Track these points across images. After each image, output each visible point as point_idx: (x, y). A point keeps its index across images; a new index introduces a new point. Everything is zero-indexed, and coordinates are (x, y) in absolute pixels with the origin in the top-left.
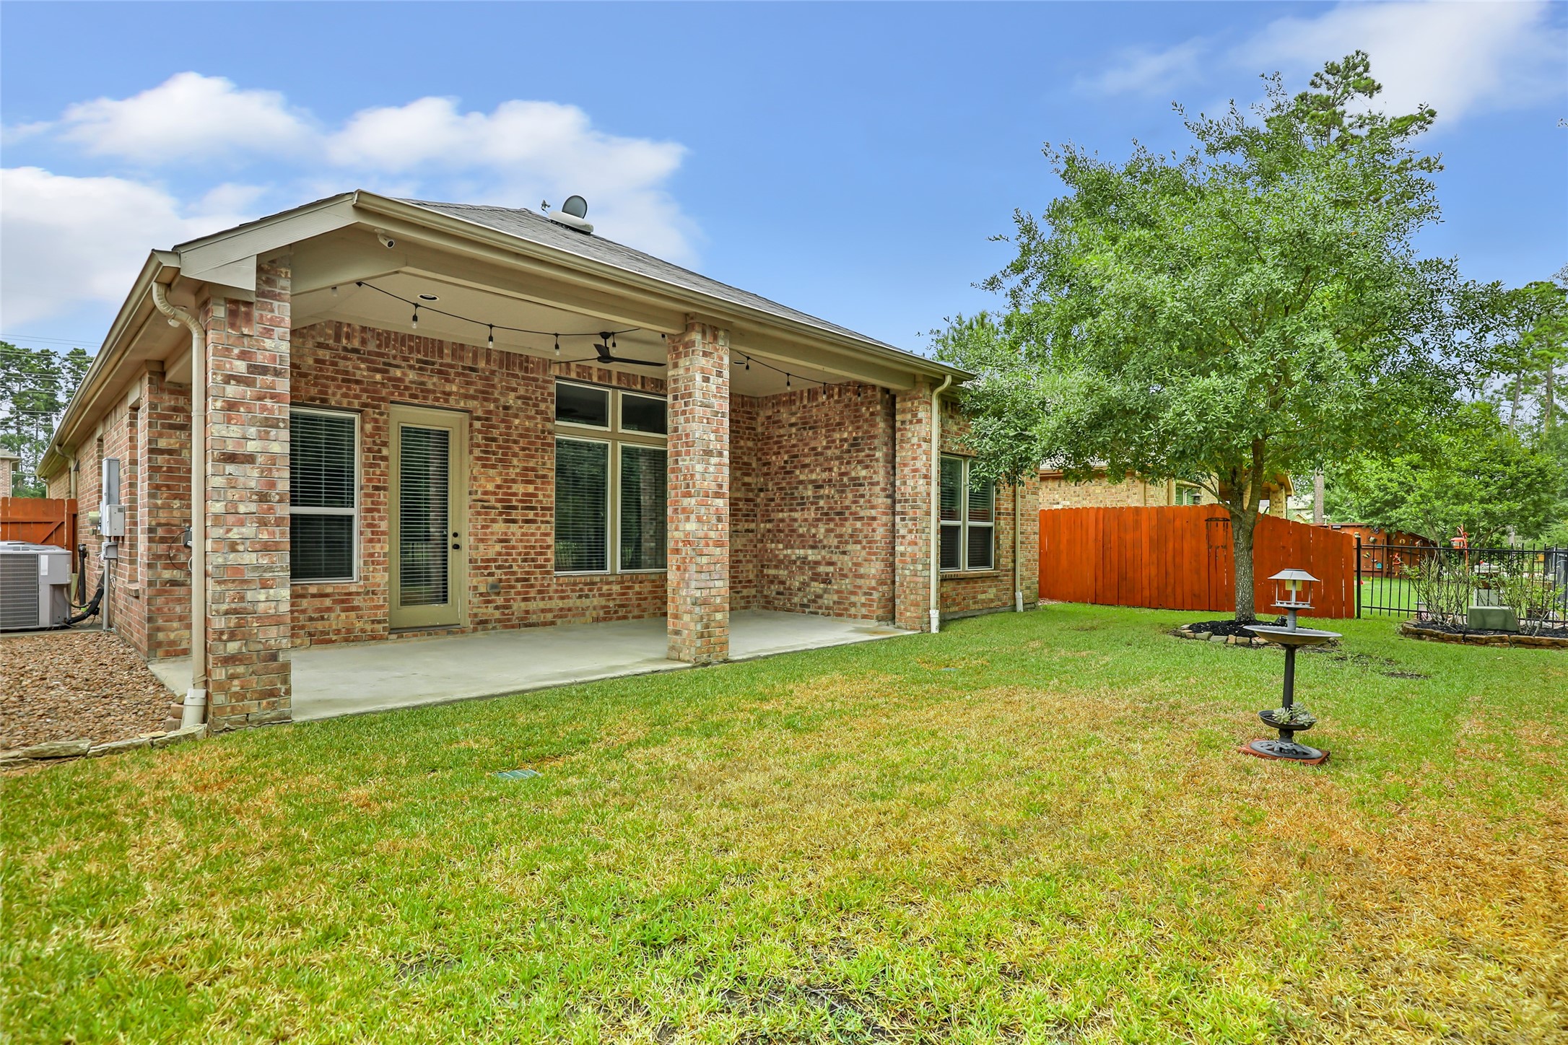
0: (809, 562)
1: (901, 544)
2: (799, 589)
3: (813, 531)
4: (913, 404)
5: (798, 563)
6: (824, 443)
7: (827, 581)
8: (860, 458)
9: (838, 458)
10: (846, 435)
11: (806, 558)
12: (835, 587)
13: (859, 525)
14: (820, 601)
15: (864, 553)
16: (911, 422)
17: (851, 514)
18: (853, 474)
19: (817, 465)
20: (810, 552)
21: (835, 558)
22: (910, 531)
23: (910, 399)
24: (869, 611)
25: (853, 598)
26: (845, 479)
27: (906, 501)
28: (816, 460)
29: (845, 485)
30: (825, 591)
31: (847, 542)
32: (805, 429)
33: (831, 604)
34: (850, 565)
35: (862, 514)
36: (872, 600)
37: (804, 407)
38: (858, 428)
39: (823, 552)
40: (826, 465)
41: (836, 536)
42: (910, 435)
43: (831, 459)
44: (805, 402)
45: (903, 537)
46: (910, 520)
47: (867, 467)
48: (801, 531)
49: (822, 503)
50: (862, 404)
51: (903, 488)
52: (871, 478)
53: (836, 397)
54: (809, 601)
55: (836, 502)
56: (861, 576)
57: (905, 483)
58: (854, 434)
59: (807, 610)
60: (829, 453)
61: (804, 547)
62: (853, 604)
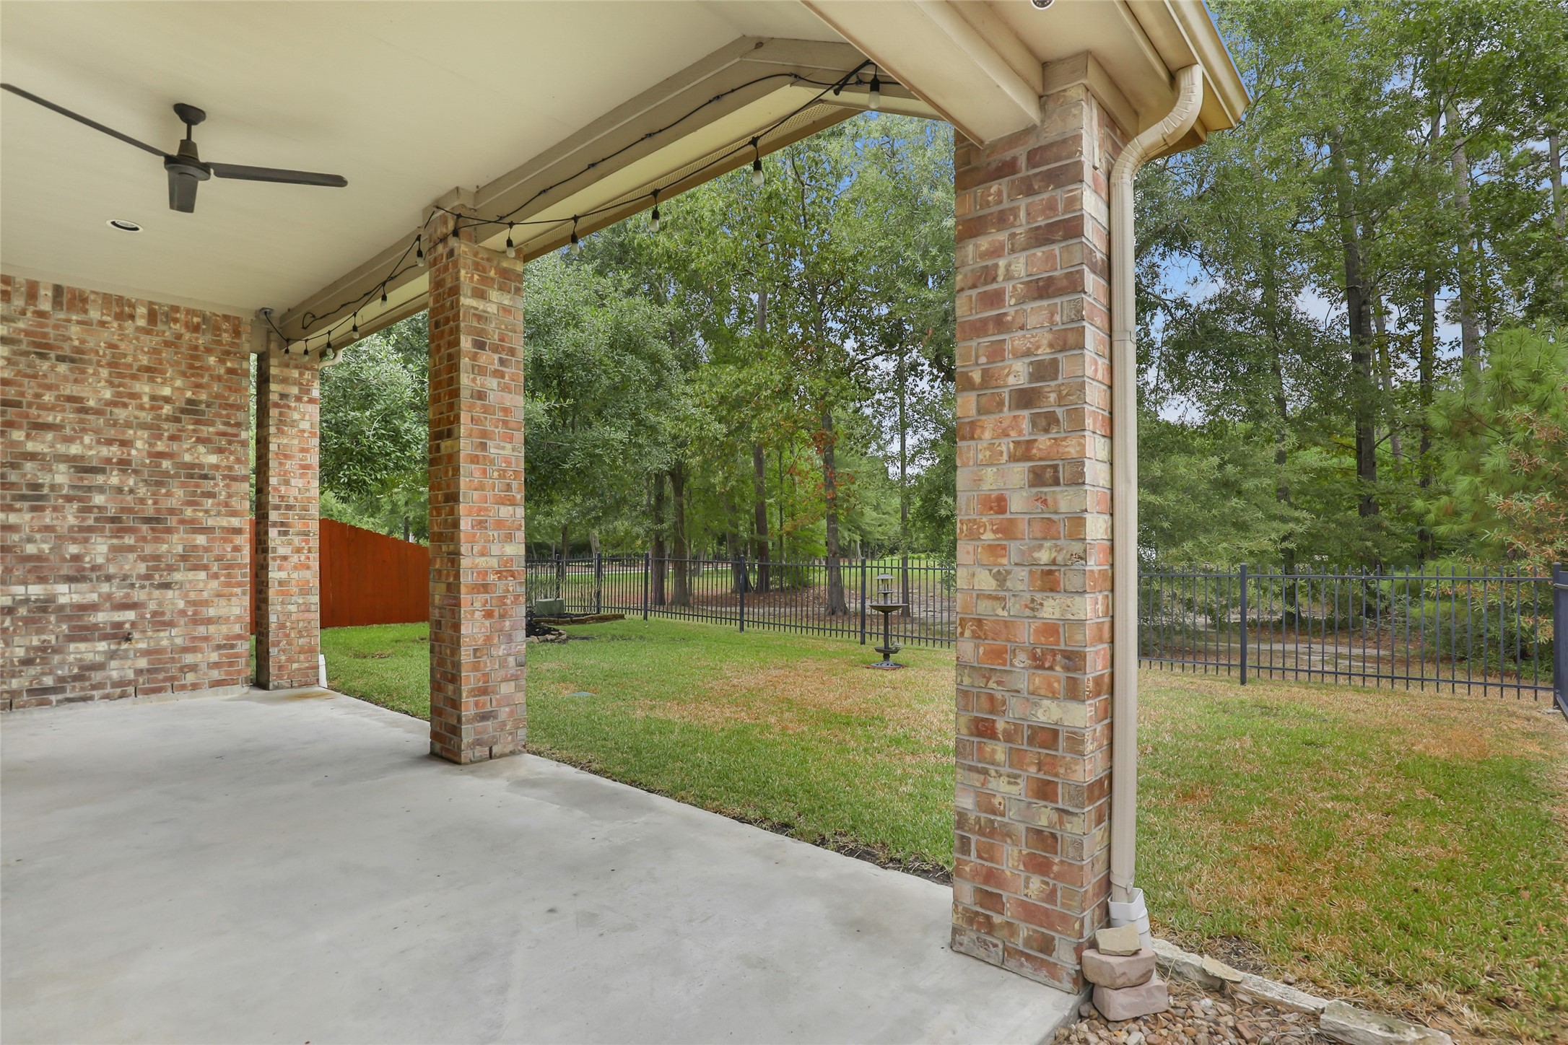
0: (62, 608)
1: (280, 569)
2: (27, 662)
3: (73, 549)
4: (301, 374)
5: (23, 611)
6: (107, 394)
7: (121, 635)
8: (205, 435)
9: (143, 426)
10: (167, 391)
11: (51, 599)
12: (143, 645)
13: (201, 540)
14: (97, 676)
15: (214, 584)
16: (299, 399)
17: (182, 522)
18: (187, 458)
19: (84, 430)
20: (62, 588)
21: (139, 595)
22: (299, 550)
23: (296, 367)
24: (228, 673)
25: (189, 659)
26: (166, 464)
27: (289, 508)
28: (81, 421)
29: (166, 474)
30: (112, 655)
31: (171, 569)
32: (43, 356)
33: (131, 675)
34: (181, 604)
35: (210, 522)
36: (237, 656)
37: (41, 314)
38: (198, 386)
39: (105, 588)
40: (112, 433)
41: (143, 559)
42: (296, 416)
43: (128, 425)
44: (46, 306)
45: (285, 558)
46: (298, 534)
47: (220, 451)
48: (31, 549)
49: (99, 499)
50: (209, 351)
51: (283, 489)
52: (230, 468)
53: (141, 322)
54: (62, 679)
55: (142, 501)
56: (209, 621)
57: (287, 483)
58: (189, 394)
59: (53, 698)
60: (121, 414)
61: (42, 580)
62: (193, 668)
